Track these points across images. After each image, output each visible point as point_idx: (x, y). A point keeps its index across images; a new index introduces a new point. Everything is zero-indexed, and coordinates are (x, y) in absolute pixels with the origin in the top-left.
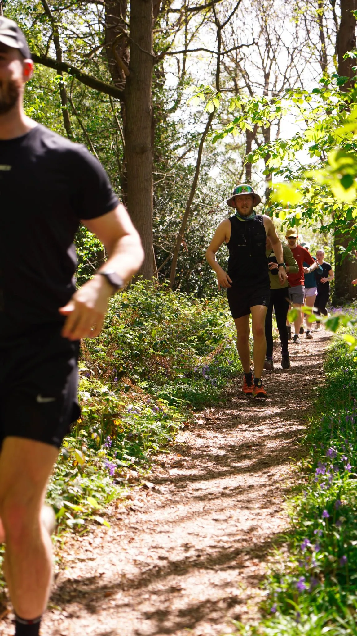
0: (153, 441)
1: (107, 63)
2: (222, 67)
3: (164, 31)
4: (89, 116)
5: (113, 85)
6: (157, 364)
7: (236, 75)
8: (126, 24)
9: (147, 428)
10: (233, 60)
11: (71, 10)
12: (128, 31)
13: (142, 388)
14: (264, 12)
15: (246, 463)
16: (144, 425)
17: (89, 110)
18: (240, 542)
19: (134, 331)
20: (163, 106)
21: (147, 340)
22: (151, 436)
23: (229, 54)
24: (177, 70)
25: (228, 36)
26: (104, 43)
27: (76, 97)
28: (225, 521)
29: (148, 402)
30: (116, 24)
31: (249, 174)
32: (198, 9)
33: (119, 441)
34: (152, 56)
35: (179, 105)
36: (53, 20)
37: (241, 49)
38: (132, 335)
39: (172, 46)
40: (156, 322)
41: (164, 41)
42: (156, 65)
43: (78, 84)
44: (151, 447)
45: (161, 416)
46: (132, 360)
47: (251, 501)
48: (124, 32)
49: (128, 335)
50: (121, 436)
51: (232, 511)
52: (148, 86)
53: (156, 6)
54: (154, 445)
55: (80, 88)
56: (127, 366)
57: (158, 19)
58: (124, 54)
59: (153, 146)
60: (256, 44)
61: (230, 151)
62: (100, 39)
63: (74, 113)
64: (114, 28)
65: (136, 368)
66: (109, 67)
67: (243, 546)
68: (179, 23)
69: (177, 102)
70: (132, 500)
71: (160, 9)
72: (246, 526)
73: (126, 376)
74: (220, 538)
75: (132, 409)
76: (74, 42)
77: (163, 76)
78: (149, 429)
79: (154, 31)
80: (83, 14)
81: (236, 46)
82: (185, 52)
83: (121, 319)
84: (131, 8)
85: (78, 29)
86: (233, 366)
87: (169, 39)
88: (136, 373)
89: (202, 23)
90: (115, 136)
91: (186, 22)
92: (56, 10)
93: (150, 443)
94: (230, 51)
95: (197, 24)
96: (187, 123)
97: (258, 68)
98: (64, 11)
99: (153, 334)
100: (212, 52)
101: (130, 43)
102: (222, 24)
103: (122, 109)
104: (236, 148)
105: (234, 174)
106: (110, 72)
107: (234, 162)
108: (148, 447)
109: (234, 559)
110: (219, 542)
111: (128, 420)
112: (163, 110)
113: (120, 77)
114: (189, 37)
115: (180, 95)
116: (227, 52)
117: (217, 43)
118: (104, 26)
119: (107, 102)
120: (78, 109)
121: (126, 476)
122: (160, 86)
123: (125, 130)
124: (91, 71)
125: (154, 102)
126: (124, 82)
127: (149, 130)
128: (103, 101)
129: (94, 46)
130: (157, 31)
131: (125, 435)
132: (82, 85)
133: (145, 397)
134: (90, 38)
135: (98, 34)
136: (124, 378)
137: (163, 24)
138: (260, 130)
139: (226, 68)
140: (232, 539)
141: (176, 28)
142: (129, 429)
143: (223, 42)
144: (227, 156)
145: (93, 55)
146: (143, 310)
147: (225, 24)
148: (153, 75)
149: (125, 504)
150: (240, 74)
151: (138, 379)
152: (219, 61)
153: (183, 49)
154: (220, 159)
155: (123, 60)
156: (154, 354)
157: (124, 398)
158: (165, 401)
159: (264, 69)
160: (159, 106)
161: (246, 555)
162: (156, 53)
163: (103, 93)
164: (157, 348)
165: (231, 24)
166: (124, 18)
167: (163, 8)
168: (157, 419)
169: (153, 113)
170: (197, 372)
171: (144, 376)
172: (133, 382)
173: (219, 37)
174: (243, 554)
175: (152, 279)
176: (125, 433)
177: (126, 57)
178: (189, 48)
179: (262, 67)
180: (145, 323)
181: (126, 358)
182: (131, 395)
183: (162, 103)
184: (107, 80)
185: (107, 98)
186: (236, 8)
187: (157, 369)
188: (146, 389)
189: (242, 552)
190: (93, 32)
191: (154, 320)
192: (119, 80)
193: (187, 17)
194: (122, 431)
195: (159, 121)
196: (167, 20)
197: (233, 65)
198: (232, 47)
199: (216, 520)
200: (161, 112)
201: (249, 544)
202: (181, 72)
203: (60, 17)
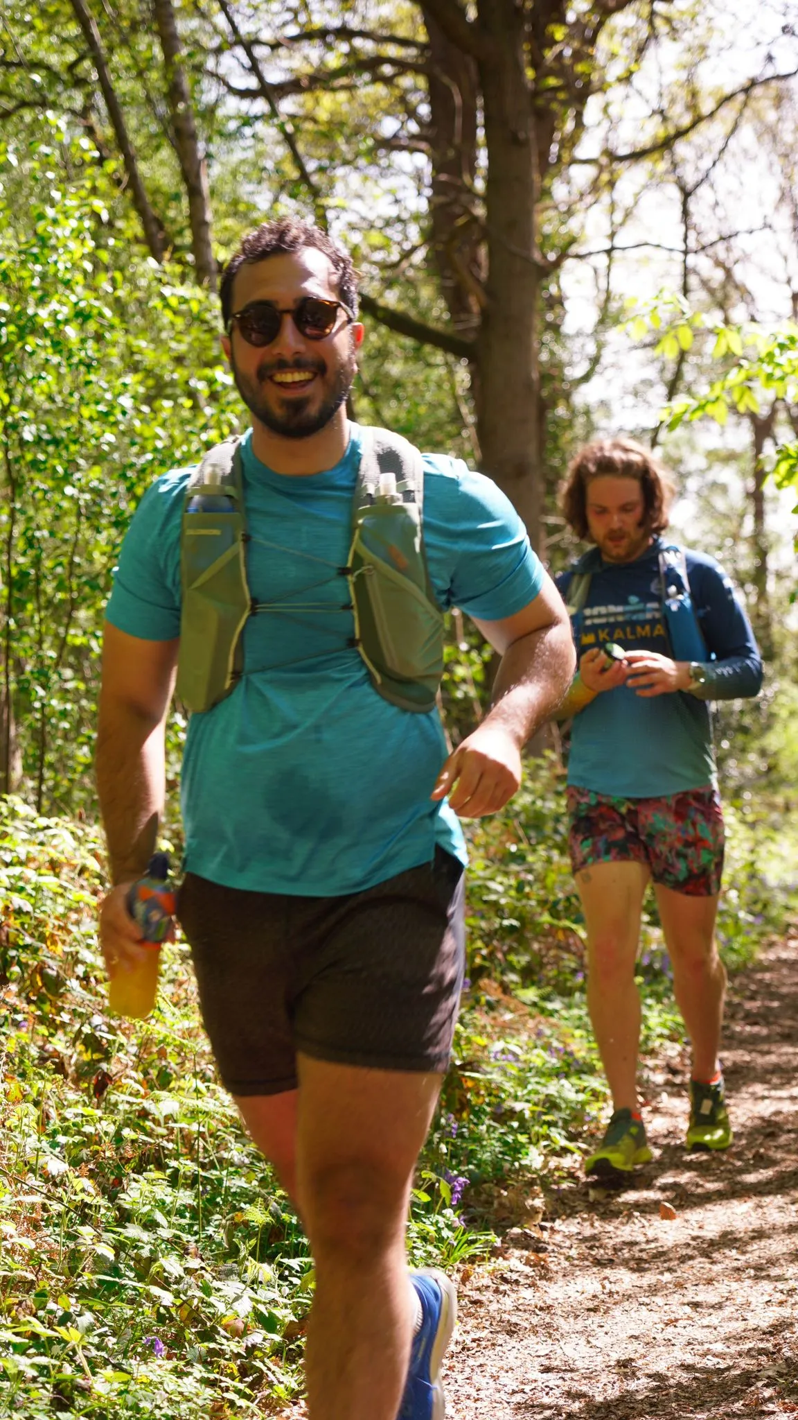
0: (550, 1124)
1: (436, 280)
2: (693, 281)
3: (563, 208)
4: (397, 398)
5: (450, 330)
6: (559, 947)
7: (726, 297)
8: (476, 195)
9: (537, 1093)
10: (719, 264)
11: (357, 168)
12: (480, 211)
13: (524, 1004)
14: (786, 156)
15: (765, 1174)
16: (530, 1087)
17: (398, 384)
18: (753, 1357)
19: (506, 874)
20: (562, 371)
21: (535, 892)
22: (545, 1114)
23: (710, 251)
24: (595, 292)
25: (707, 211)
26: (429, 236)
27: (370, 357)
28: (719, 1306)
29: (539, 1034)
30: (452, 195)
31: (759, 515)
32: (637, 156)
33: (476, 1124)
34: (535, 264)
35: (598, 368)
36: (315, 192)
37: (733, 240)
38: (501, 883)
39: (582, 239)
40: (555, 854)
41: (563, 230)
42: (544, 283)
43: (374, 329)
44: (547, 1137)
45: (569, 1065)
46: (502, 939)
47: (778, 1260)
48: (471, 214)
49: (492, 885)
50: (478, 1113)
51: (735, 1285)
52: (528, 329)
53: (544, 154)
54: (554, 1132)
55: (380, 336)
56: (492, 954)
57: (547, 182)
58: (475, 261)
59: (542, 461)
60: (770, 227)
61: (717, 467)
62: (422, 230)
63: (366, 393)
64: (448, 204)
65: (513, 958)
66: (442, 291)
67: (760, 1365)
68: (595, 187)
69: (595, 361)
70: (505, 1259)
71: (552, 159)
72: (765, 1318)
73: (489, 976)
74: (706, 1346)
75: (503, 1052)
76: (365, 238)
77: (562, 304)
78: (542, 1097)
79: (539, 206)
80: (381, 175)
81: (726, 233)
82: (609, 252)
83: (477, 847)
84: (490, 157)
85: (371, 208)
86: (732, 950)
87: (573, 225)
88: (512, 969)
89: (646, 187)
90: (458, 441)
91: (611, 184)
92: (321, 170)
93: (545, 1127)
94: (712, 244)
95: (637, 189)
96: (615, 407)
97: (775, 280)
98: (340, 171)
99: (549, 882)
100: (671, 250)
101: (486, 235)
102: (689, 186)
103: (473, 379)
104: (730, 457)
105: (726, 517)
106: (447, 299)
107: (723, 489)
108: (540, 1137)
109: (738, 1395)
110: (704, 1355)
111: (496, 1077)
112: (563, 380)
113: (466, 309)
114: (618, 217)
115: (600, 346)
116: (703, 248)
117: (683, 228)
118: (429, 200)
119: (438, 366)
120: (375, 383)
121: (492, 1203)
122: (555, 328)
123: (480, 426)
124: (400, 300)
125: (541, 363)
126: (475, 321)
127: (532, 426)
128: (429, 365)
129: (407, 246)
130: (547, 209)
131: (488, 1109)
132: (383, 329)
133: (531, 1023)
134: (399, 227)
135: (416, 217)
136: (484, 982)
137: (560, 191)
138: (782, 416)
139: (705, 283)
140: (734, 1349)
141: (589, 199)
142: (497, 1096)
143: (695, 228)
144: (710, 477)
145: (405, 264)
146: (525, 826)
147: (697, 185)
148: (540, 304)
149: (490, 1268)
150: (735, 295)
151: (516, 983)
152: (686, 268)
153: (608, 246)
154: (692, 484)
155: (471, 272)
156: (551, 926)
157: (484, 1027)
158: (578, 1033)
159: (789, 281)
160: (553, 373)
161: (767, 1386)
162: (544, 257)
163: (427, 348)
164: (558, 912)
165: (712, 186)
166: (473, 180)
167: (559, 158)
168: (558, 1074)
169: (541, 387)
170: (650, 966)
171: (529, 975)
172: (505, 989)
173: (686, 213)
174: (760, 1384)
175: (544, 757)
176: (489, 1105)
177: (479, 266)
178: (618, 242)
179: (785, 278)
180: (530, 858)
181: (488, 937)
182: (500, 1020)
183: (560, 366)
184: (438, 319)
185: (439, 357)
186: (722, 151)
187: (558, 959)
188: (534, 1004)
189: (757, 1378)
190: (405, 216)
191: (550, 848)
192: (463, 316)
193: (612, 173)
194: (480, 1100)
195: (554, 405)
196: (569, 183)
197: (719, 275)
198: (713, 237)
199: (696, 1305)
200: (557, 384)
201: (774, 1360)
202: (603, 297)
203: (331, 185)
